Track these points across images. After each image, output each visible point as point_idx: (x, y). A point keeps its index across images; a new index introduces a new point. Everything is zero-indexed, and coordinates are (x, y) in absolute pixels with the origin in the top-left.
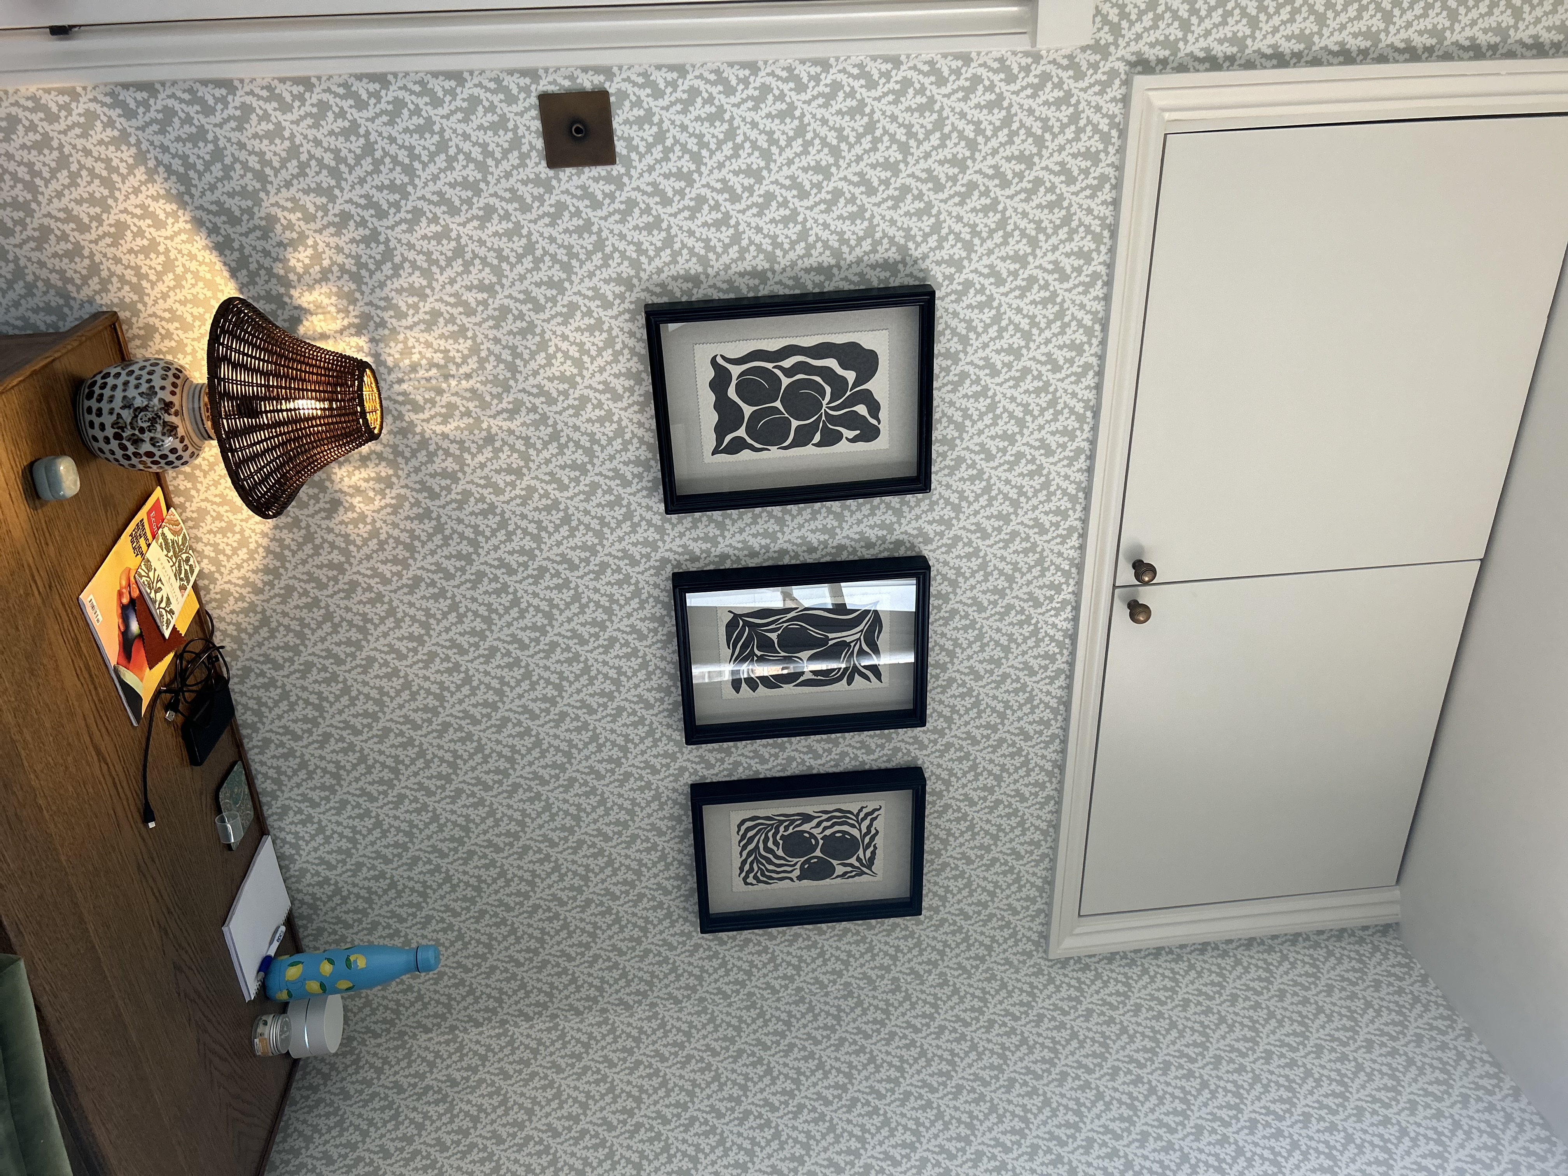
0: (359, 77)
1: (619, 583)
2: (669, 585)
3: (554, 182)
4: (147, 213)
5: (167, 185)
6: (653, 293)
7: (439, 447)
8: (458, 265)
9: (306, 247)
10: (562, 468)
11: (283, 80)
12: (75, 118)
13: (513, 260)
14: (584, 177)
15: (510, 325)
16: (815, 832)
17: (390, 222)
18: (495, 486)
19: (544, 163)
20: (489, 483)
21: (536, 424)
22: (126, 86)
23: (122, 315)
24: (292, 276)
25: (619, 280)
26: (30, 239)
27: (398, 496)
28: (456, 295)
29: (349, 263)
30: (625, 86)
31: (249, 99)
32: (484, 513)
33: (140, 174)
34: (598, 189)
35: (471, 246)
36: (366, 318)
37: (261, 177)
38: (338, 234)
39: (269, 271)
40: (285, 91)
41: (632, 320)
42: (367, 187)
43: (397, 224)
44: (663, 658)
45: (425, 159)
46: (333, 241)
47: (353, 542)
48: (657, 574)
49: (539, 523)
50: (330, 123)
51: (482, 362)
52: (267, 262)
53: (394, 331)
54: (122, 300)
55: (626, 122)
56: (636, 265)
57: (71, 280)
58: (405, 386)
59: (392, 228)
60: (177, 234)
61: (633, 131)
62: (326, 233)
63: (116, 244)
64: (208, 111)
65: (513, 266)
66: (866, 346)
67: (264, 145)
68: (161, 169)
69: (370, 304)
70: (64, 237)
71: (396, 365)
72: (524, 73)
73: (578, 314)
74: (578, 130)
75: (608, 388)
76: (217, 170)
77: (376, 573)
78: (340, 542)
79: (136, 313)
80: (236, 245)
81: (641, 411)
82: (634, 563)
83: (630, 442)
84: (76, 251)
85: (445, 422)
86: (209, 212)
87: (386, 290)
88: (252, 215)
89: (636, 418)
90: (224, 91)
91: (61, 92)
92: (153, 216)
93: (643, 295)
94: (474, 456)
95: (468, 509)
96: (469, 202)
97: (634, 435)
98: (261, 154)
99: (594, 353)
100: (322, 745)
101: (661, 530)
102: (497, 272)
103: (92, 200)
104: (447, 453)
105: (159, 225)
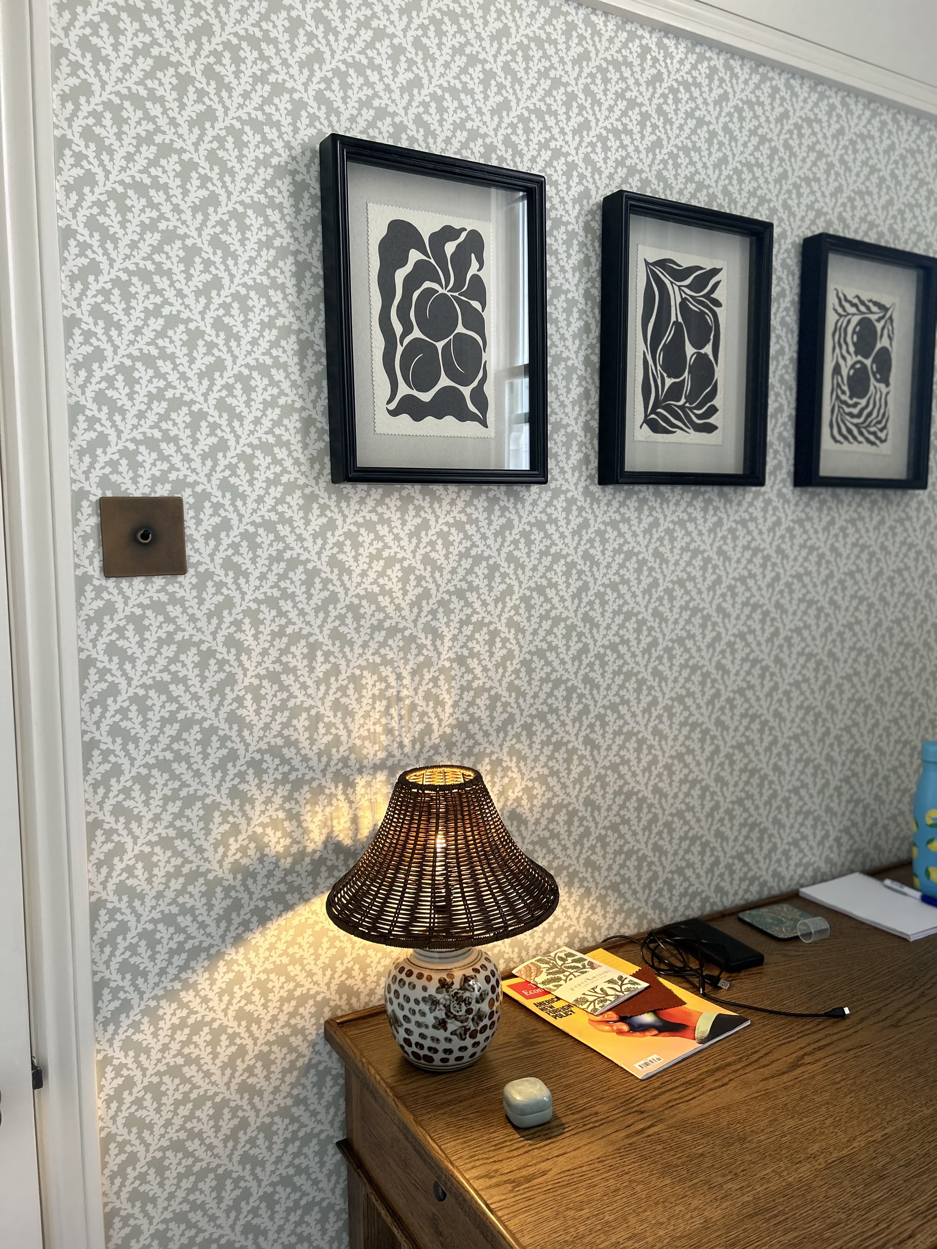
0: (87, 771)
1: (604, 541)
2: (609, 489)
3: (201, 569)
4: (228, 990)
5: (200, 971)
6: (320, 473)
7: (466, 711)
8: (288, 680)
9: (264, 834)
10: (491, 589)
11: (90, 851)
12: (130, 1061)
13: (283, 621)
14: (196, 536)
15: (348, 630)
16: (850, 362)
17: (241, 747)
18: (505, 658)
19: (180, 578)
20: (501, 665)
21: (448, 612)
22: (97, 1010)
23: (327, 1014)
24: (294, 849)
25: (306, 509)
26: (251, 1102)
27: (510, 754)
28: (318, 683)
29: (282, 791)
30: (94, 477)
31: (111, 886)
32: (530, 671)
33: (187, 996)
34: (209, 522)
35: (268, 663)
36: (338, 777)
37: (192, 877)
38: (252, 801)
39: (288, 872)
40: (101, 849)
41: (348, 499)
42: (203, 769)
43: (243, 740)
44: (677, 504)
45: (174, 707)
46: (259, 807)
47: (550, 799)
48: (598, 501)
49: (542, 618)
50: (136, 803)
51: (386, 662)
52: (279, 874)
53: (352, 749)
54: (312, 1015)
55: (134, 481)
56: (290, 488)
57: (293, 1063)
58: (406, 741)
59: (247, 745)
60: (249, 962)
61: (146, 474)
62: (250, 813)
63: (258, 1021)
64: (123, 928)
65: (290, 622)
66: (384, 232)
67: (159, 873)
68: (183, 976)
69: (324, 771)
70: (250, 1070)
71: (386, 748)
72: (80, 592)
73: (340, 557)
74: (145, 536)
75: (415, 534)
76: (184, 921)
77: (579, 781)
78: (548, 813)
79: (326, 1001)
80: (261, 904)
81: (440, 500)
82: (585, 524)
83: (469, 516)
84: (265, 1058)
85: (442, 704)
86: (227, 929)
87: (311, 755)
88: (232, 888)
89: (446, 507)
90: (102, 912)
91: (102, 1074)
92: (230, 984)
93: (322, 484)
94: (475, 678)
95: (525, 687)
96: (222, 663)
97: (463, 511)
98: (169, 876)
99: (380, 545)
100: (724, 839)
101: (557, 493)
102: (295, 638)
103: (214, 1043)
104: (472, 704)
105: (239, 979)
